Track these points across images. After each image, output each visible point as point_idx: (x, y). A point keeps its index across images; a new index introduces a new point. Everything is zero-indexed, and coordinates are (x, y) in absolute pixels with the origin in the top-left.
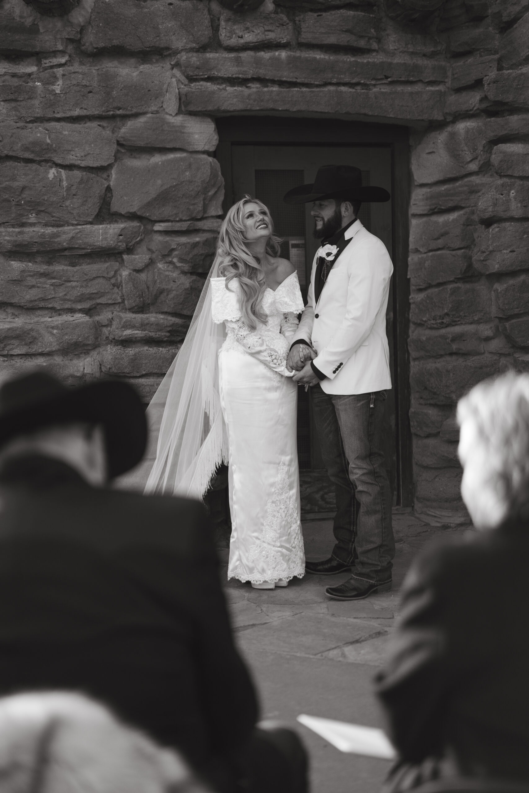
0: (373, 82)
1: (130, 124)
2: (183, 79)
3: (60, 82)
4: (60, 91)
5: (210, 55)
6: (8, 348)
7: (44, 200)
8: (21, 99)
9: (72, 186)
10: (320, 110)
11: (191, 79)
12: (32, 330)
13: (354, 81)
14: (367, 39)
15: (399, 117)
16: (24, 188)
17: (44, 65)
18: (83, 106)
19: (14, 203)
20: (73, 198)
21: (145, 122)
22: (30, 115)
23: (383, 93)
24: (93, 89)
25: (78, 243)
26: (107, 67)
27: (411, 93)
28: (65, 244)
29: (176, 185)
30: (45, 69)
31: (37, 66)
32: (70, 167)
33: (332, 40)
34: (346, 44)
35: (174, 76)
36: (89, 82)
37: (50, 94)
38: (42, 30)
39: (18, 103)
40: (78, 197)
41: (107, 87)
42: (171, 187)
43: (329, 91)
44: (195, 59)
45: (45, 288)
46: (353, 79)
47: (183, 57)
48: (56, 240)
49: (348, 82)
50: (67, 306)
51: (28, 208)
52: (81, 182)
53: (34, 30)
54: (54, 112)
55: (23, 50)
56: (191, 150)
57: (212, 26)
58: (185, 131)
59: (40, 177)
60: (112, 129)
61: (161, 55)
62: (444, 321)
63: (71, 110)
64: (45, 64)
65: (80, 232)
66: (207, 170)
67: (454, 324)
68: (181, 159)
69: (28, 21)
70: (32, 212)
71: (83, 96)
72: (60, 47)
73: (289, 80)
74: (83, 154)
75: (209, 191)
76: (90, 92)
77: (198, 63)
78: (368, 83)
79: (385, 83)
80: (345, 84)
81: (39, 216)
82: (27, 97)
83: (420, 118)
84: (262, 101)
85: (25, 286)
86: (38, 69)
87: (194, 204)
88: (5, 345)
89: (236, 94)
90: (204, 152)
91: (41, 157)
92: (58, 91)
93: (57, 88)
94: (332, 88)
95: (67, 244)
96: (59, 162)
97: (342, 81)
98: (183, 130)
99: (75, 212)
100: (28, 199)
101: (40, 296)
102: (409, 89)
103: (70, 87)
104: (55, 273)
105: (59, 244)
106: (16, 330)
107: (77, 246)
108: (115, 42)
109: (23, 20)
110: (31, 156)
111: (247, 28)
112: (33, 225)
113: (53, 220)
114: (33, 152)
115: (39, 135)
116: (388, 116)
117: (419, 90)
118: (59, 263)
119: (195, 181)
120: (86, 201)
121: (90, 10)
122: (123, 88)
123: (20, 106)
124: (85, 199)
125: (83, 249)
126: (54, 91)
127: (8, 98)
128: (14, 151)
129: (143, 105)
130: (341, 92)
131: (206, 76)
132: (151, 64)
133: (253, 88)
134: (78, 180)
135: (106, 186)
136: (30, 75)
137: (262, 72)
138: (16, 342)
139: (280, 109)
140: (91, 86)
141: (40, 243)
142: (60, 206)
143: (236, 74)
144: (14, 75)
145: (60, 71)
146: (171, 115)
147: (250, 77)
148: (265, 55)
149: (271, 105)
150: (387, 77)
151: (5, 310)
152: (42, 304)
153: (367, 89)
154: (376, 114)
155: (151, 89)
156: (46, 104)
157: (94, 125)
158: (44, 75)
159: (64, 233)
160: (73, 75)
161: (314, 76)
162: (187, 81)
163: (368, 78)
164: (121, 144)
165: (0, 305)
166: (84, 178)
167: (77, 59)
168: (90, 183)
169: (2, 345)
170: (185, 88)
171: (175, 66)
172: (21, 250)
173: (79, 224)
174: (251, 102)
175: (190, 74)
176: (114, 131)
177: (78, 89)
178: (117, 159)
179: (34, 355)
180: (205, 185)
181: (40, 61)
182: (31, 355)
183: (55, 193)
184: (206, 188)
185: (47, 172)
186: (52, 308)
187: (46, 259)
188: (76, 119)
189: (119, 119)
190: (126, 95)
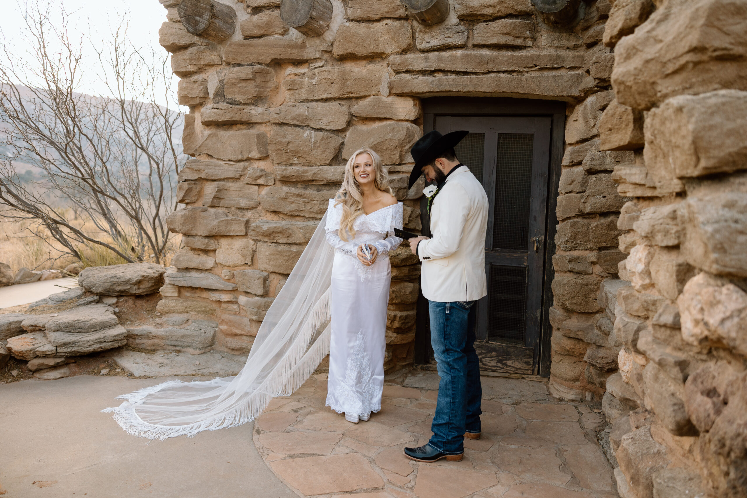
0: (526, 70)
1: (363, 103)
2: (392, 72)
3: (316, 78)
4: (316, 83)
5: (408, 56)
6: (276, 238)
7: (300, 150)
8: (295, 89)
9: (317, 141)
10: (483, 91)
11: (397, 72)
12: (289, 229)
13: (510, 69)
14: (523, 39)
15: (544, 94)
16: (289, 143)
18: (329, 92)
19: (284, 151)
20: (317, 149)
21: (369, 101)
22: (300, 98)
23: (532, 78)
24: (334, 81)
25: (318, 177)
26: (346, 67)
27: (554, 76)
28: (310, 177)
29: (382, 142)
30: (312, 70)
31: (308, 68)
32: (320, 130)
33: (494, 41)
34: (504, 43)
35: (388, 71)
36: (332, 76)
37: (310, 85)
38: (308, 46)
39: (294, 91)
40: (320, 148)
41: (343, 79)
43: (491, 77)
44: (398, 59)
45: (299, 204)
46: (510, 68)
47: (391, 58)
48: (305, 175)
49: (506, 70)
50: (312, 215)
51: (292, 155)
52: (322, 139)
53: (303, 46)
54: (313, 96)
56: (396, 119)
57: (412, 36)
58: (393, 106)
59: (300, 136)
61: (382, 57)
62: (568, 246)
63: (321, 94)
64: (312, 67)
65: (320, 170)
66: (404, 132)
67: (574, 249)
68: (390, 125)
69: (300, 41)
70: (295, 157)
71: (329, 85)
72: (318, 56)
73: (461, 70)
74: (327, 122)
75: (405, 146)
76: (333, 83)
77: (400, 62)
78: (521, 70)
79: (535, 70)
80: (504, 72)
81: (299, 160)
82: (299, 87)
83: (560, 94)
84: (441, 85)
85: (289, 202)
86: (309, 70)
87: (393, 155)
89: (424, 81)
90: (407, 121)
91: (304, 124)
92: (314, 83)
93: (314, 82)
94: (493, 75)
96: (313, 127)
97: (501, 70)
99: (318, 157)
100: (291, 149)
101: (295, 208)
102: (554, 73)
103: (321, 80)
104: (306, 195)
105: (307, 177)
107: (318, 179)
108: (349, 51)
109: (297, 41)
110: (297, 123)
111: (433, 36)
112: (296, 165)
113: (307, 163)
114: (298, 120)
115: (302, 110)
116: (536, 94)
117: (562, 74)
118: (310, 188)
119: (394, 139)
120: (325, 151)
121: (336, 32)
122: (354, 80)
123: (295, 93)
125: (322, 181)
126: (312, 83)
127: (289, 88)
128: (286, 120)
129: (367, 91)
130: (500, 77)
131: (405, 70)
132: (375, 64)
133: (438, 77)
134: (321, 138)
135: (341, 142)
136: (304, 74)
137: (442, 66)
138: (280, 235)
139: (454, 90)
140: (332, 79)
141: (296, 176)
142: (310, 154)
143: (425, 67)
144: (295, 75)
145: (317, 71)
146: (385, 96)
147: (433, 69)
148: (446, 54)
149: (447, 88)
150: (536, 66)
151: (279, 215)
152: (297, 214)
153: (521, 75)
154: (526, 92)
155: (373, 80)
156: (309, 91)
157: (335, 104)
158: (310, 74)
159: (311, 170)
160: (323, 73)
161: (479, 67)
162: (394, 74)
163: (522, 67)
164: (354, 116)
165: (275, 212)
166: (325, 137)
167: (331, 63)
168: (329, 140)
169: (272, 237)
170: (393, 78)
171: (388, 65)
172: (287, 180)
173: (321, 165)
174: (434, 86)
175: (395, 69)
176: (349, 107)
177: (325, 81)
178: (353, 125)
179: (292, 244)
180: (401, 142)
181: (309, 65)
182: (290, 244)
183: (307, 146)
184: (402, 144)
185: (304, 133)
186: (304, 216)
187: (304, 186)
188: (327, 100)
189: (354, 100)
190: (356, 84)
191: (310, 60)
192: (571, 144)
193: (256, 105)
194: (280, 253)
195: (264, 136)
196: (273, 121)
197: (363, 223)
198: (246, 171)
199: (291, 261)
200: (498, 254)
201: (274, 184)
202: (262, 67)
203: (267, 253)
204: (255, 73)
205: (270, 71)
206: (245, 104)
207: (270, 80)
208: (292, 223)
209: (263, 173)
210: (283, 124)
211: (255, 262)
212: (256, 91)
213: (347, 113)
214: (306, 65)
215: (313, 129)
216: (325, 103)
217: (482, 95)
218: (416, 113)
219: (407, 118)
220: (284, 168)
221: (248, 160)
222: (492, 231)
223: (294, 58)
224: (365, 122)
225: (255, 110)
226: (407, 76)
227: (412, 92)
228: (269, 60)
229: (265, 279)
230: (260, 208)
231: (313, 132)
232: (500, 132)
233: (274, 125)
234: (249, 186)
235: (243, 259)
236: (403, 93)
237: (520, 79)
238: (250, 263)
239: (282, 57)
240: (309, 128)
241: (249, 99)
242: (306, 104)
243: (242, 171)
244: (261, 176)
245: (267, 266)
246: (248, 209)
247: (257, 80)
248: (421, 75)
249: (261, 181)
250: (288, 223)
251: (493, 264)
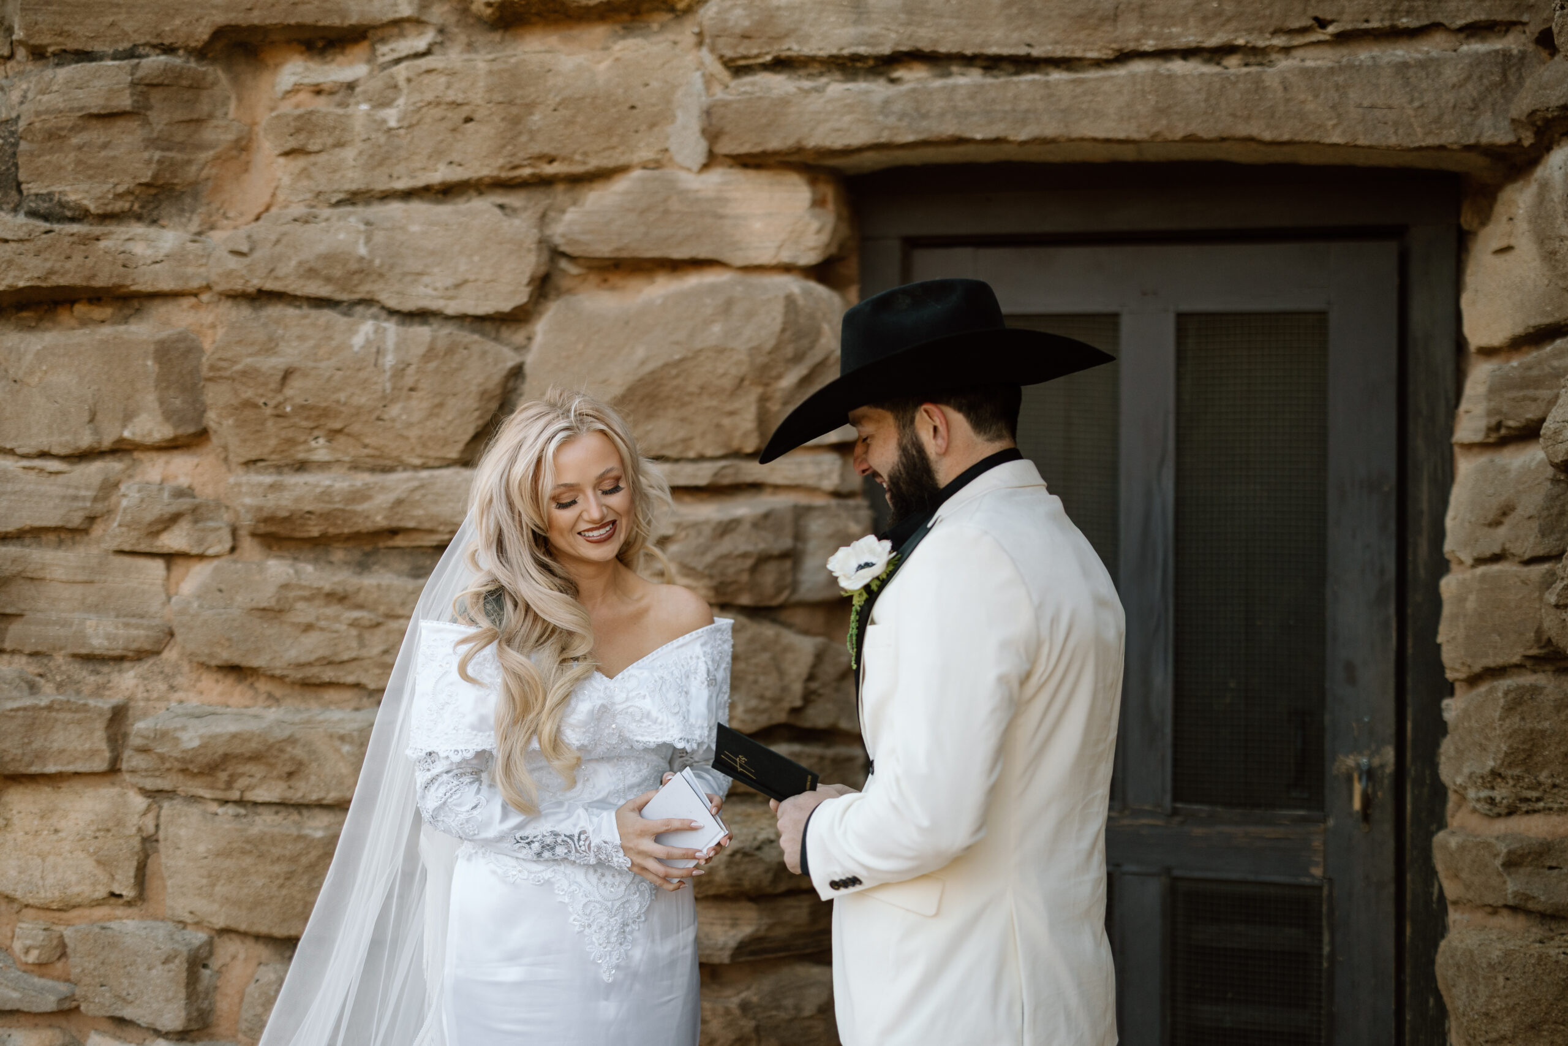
1: (598, 199)
2: (717, 68)
3: (401, 101)
4: (399, 121)
6: (241, 783)
7: (338, 402)
8: (316, 148)
9: (409, 365)
10: (1101, 135)
11: (738, 68)
12: (292, 740)
13: (1213, 42)
15: (1362, 141)
16: (287, 375)
17: (381, 60)
18: (456, 157)
19: (268, 411)
20: (409, 398)
21: (626, 193)
22: (335, 187)
23: (1308, 74)
24: (474, 111)
25: (413, 517)
26: (525, 52)
27: (1402, 67)
28: (379, 518)
29: (682, 360)
30: (384, 67)
31: (368, 61)
32: (422, 316)
35: (701, 65)
36: (464, 92)
37: (378, 130)
39: (312, 158)
40: (420, 394)
41: (511, 103)
42: (666, 365)
43: (1133, 76)
44: (739, 12)
45: (336, 632)
46: (1211, 34)
47: (710, 10)
48: (359, 508)
49: (1193, 45)
51: (304, 424)
52: (430, 354)
54: (391, 176)
55: (321, 24)
56: (740, 263)
58: (727, 211)
59: (334, 343)
60: (538, 215)
61: (672, 9)
62: (1497, 794)
63: (424, 169)
64: (384, 55)
65: (422, 486)
66: (774, 319)
67: (1525, 807)
68: (713, 289)
70: (316, 433)
71: (454, 130)
72: (406, 10)
73: (1006, 51)
74: (450, 282)
75: (779, 377)
76: (468, 120)
77: (747, 23)
78: (1261, 43)
79: (1319, 42)
80: (1187, 53)
81: (335, 444)
82: (330, 141)
83: (1431, 141)
84: (925, 116)
85: (293, 624)
86: (371, 71)
87: (732, 413)
88: (231, 776)
89: (849, 101)
90: (787, 268)
91: (352, 292)
92: (393, 123)
93: (391, 116)
94: (1140, 67)
95: (386, 518)
96: (393, 303)
97: (1174, 45)
98: (720, 211)
99: (414, 433)
100: (299, 401)
101: (320, 653)
102: (1400, 52)
103: (420, 108)
104: (362, 595)
105: (367, 517)
106: (249, 740)
107: (411, 524)
110: (325, 291)
112: (324, 466)
113: (368, 456)
114: (328, 280)
115: (342, 236)
116: (1328, 141)
117: (1434, 54)
118: (385, 566)
119: (732, 349)
120: (441, 405)
122: (559, 104)
123: (314, 164)
124: (437, 401)
125: (431, 531)
126: (384, 121)
127: (288, 147)
128: (277, 278)
129: (613, 148)
130: (1169, 77)
131: (768, 58)
132: (644, 36)
133: (909, 81)
134: (422, 350)
135: (510, 364)
136: (351, 86)
137: (925, 37)
138: (257, 770)
139: (979, 136)
140: (467, 104)
141: (321, 515)
142: (379, 419)
143: (851, 45)
144: (318, 91)
145: (401, 71)
146: (689, 170)
147: (886, 50)
149: (949, 128)
150: (1322, 24)
151: (252, 684)
152: (328, 675)
153: (1261, 64)
154: (1286, 137)
155: (639, 104)
156: (371, 156)
157: (482, 206)
158: (377, 83)
159: (383, 489)
160: (427, 79)
161: (1082, 35)
162: (724, 75)
163: (1261, 31)
164: (564, 255)
165: (236, 671)
166: (442, 345)
167: (463, 38)
168: (457, 358)
169: (223, 776)
170: (719, 94)
171: (700, 39)
172: (282, 530)
173: (424, 467)
174: (892, 121)
175: (729, 53)
176: (543, 219)
177: (438, 112)
178: (559, 293)
179: (308, 806)
180: (761, 360)
181: (373, 50)
182: (300, 807)
183: (364, 384)
184: (765, 368)
185: (352, 331)
186: (357, 686)
187: (357, 555)
188: (446, 192)
189: (560, 188)
190: (570, 122)
191: (374, 28)
192: (1488, 352)
193: (154, 222)
194: (256, 847)
195: (189, 351)
196: (223, 286)
197: (603, 713)
198: (114, 499)
199: (304, 882)
200: (1198, 831)
201: (233, 549)
202: (177, 61)
203: (201, 849)
204: (144, 88)
205: (210, 78)
206: (106, 217)
207: (211, 116)
208: (305, 716)
209: (184, 504)
210: (261, 297)
211: (153, 884)
212: (149, 162)
213: (531, 240)
214: (360, 50)
215: (392, 313)
216: (438, 202)
217: (1101, 155)
218: (824, 237)
219: (785, 257)
220: (268, 479)
221: (121, 449)
222: (1168, 730)
223: (309, 20)
224: (615, 279)
225: (145, 239)
226: (779, 84)
227: (799, 150)
228: (203, 33)
229: (197, 963)
230: (171, 655)
231: (391, 327)
232: (1185, 307)
233: (229, 303)
234: (127, 560)
235: (103, 876)
236: (764, 154)
237: (1258, 85)
238: (129, 893)
239: (256, 18)
240: (374, 310)
241: (119, 196)
242: (360, 210)
243: (95, 499)
244: (175, 518)
245: (203, 906)
246: (121, 659)
247: (152, 115)
248: (838, 75)
249: (174, 540)
250: (289, 718)
251: (1177, 873)
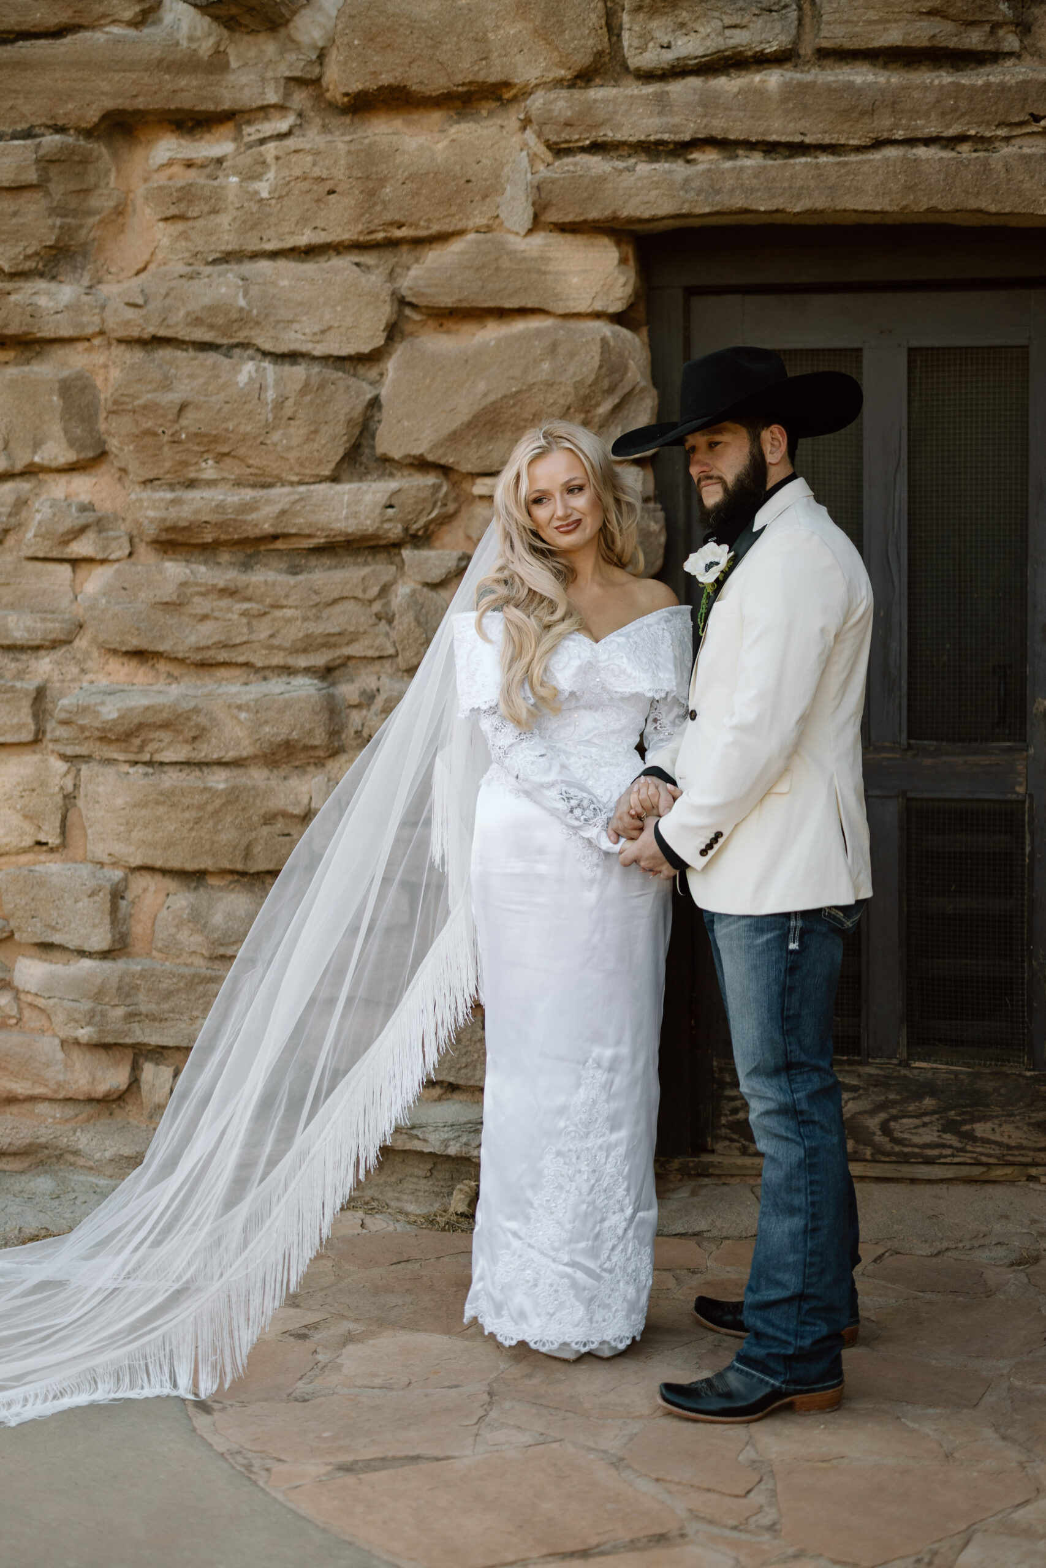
0: (1002, 132)
1: (435, 257)
2: (542, 150)
3: (271, 175)
4: (270, 193)
5: (596, 93)
6: (151, 747)
7: (227, 430)
8: (195, 215)
9: (287, 398)
10: (861, 208)
11: (559, 150)
12: (196, 710)
13: (950, 132)
14: (987, 28)
16: (183, 407)
17: (247, 139)
18: (320, 223)
19: (166, 438)
20: (289, 425)
21: (462, 253)
22: (212, 248)
23: (1025, 159)
24: (336, 185)
25: (295, 525)
26: (375, 135)
28: (266, 526)
29: (517, 392)
30: (250, 146)
31: (235, 140)
32: (293, 357)
33: (893, 36)
34: (926, 44)
35: (524, 146)
36: (328, 169)
37: (250, 200)
38: (234, 64)
39: (190, 223)
40: (297, 422)
41: (368, 178)
42: (505, 396)
43: (887, 159)
44: (562, 104)
45: (230, 620)
46: (948, 126)
47: (537, 102)
48: (249, 518)
49: (934, 134)
50: (278, 659)
51: (196, 448)
52: (305, 389)
53: (217, 64)
54: (261, 239)
55: (197, 108)
56: (561, 312)
57: (608, 24)
58: (550, 268)
59: (221, 381)
60: (388, 271)
61: (499, 99)
63: (293, 233)
64: (249, 135)
65: (302, 499)
66: (593, 357)
68: (539, 333)
69: (205, 48)
70: (206, 456)
71: (318, 201)
72: (272, 98)
73: (784, 139)
74: (316, 328)
75: (598, 405)
76: (331, 192)
77: (569, 113)
78: (988, 134)
79: (1034, 133)
80: (928, 142)
81: (221, 465)
82: (206, 209)
84: (718, 192)
85: (190, 615)
86: (238, 148)
88: (143, 741)
89: (655, 179)
90: (597, 315)
91: (231, 337)
92: (265, 195)
93: (263, 188)
94: (891, 152)
95: (272, 525)
96: (268, 346)
97: (919, 135)
98: (543, 268)
99: (293, 455)
100: (193, 429)
101: (216, 638)
103: (289, 182)
104: (251, 589)
105: (256, 525)
106: (161, 711)
107: (293, 531)
108: (385, 79)
109: (194, 46)
110: (208, 337)
111: (682, 25)
112: (211, 483)
113: (251, 474)
114: (211, 327)
115: (223, 290)
116: (1040, 213)
118: (266, 565)
119: (560, 383)
120: (316, 432)
121: (334, 13)
122: (407, 179)
123: (193, 228)
124: (312, 428)
125: (310, 536)
126: (257, 193)
127: (169, 213)
128: (168, 326)
129: (453, 215)
130: (915, 160)
131: (588, 142)
132: (476, 121)
133: (702, 162)
134: (298, 386)
135: (369, 396)
136: (220, 161)
137: (718, 126)
138: (166, 736)
139: (762, 209)
140: (331, 179)
141: (216, 524)
142: (262, 443)
143: (656, 132)
144: (189, 165)
145: (270, 150)
146: (517, 234)
147: (687, 137)
148: (727, 84)
149: (738, 202)
150: (1037, 119)
151: (153, 665)
152: (223, 656)
153: (987, 150)
154: (1007, 210)
155: (473, 179)
156: (244, 222)
157: (342, 263)
158: (246, 159)
159: (268, 502)
160: (294, 158)
161: (846, 126)
162: (548, 156)
163: (988, 124)
164: (411, 305)
165: (140, 655)
166: (315, 381)
167: (318, 121)
168: (327, 392)
169: (137, 742)
170: (543, 171)
171: (526, 123)
172: (180, 538)
173: (301, 483)
174: (691, 195)
175: (554, 138)
176: (391, 276)
177: (305, 186)
178: (403, 336)
179: (207, 764)
180: (584, 391)
181: (239, 130)
182: (200, 765)
183: (249, 415)
184: (587, 397)
185: (236, 370)
186: (247, 664)
187: (241, 557)
188: (309, 252)
189: (405, 248)
190: (416, 194)
191: (243, 112)
193: (53, 278)
194: (168, 798)
195: (85, 387)
196: (121, 333)
197: (589, 668)
198: (24, 514)
199: (210, 825)
200: (928, 761)
201: (130, 554)
202: (70, 139)
203: (119, 802)
204: (46, 163)
205: (95, 154)
206: (14, 276)
207: (96, 186)
208: (205, 690)
209: (89, 517)
210: (157, 341)
211: (74, 833)
212: (53, 227)
213: (385, 295)
214: (228, 129)
215: (265, 354)
216: (303, 261)
217: (854, 219)
218: (629, 290)
219: (598, 306)
220: (169, 495)
221: (30, 472)
222: (904, 683)
223: (187, 106)
224: (449, 324)
225: (49, 293)
226: (596, 164)
227: (615, 218)
228: (93, 116)
229: (117, 895)
230: (82, 643)
231: (266, 364)
232: (914, 343)
233: (123, 347)
234: (39, 565)
235: (29, 828)
236: (585, 222)
237: (986, 164)
238: (53, 840)
239: (140, 103)
240: (250, 352)
241: (28, 257)
242: (233, 266)
243: (10, 515)
244: (83, 530)
245: (119, 849)
246: (37, 648)
247: (52, 186)
248: (643, 157)
249: (82, 547)
250: (191, 692)
251: (910, 795)
